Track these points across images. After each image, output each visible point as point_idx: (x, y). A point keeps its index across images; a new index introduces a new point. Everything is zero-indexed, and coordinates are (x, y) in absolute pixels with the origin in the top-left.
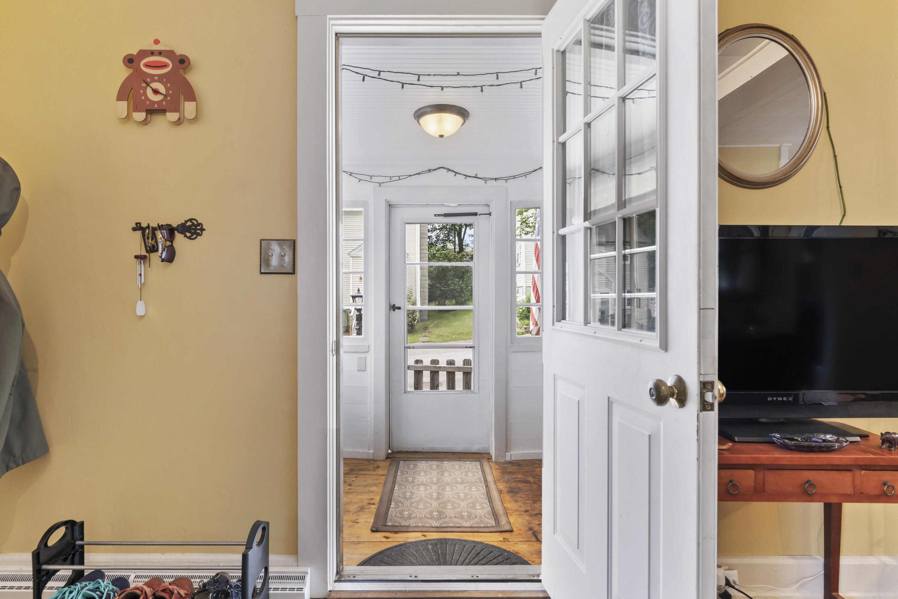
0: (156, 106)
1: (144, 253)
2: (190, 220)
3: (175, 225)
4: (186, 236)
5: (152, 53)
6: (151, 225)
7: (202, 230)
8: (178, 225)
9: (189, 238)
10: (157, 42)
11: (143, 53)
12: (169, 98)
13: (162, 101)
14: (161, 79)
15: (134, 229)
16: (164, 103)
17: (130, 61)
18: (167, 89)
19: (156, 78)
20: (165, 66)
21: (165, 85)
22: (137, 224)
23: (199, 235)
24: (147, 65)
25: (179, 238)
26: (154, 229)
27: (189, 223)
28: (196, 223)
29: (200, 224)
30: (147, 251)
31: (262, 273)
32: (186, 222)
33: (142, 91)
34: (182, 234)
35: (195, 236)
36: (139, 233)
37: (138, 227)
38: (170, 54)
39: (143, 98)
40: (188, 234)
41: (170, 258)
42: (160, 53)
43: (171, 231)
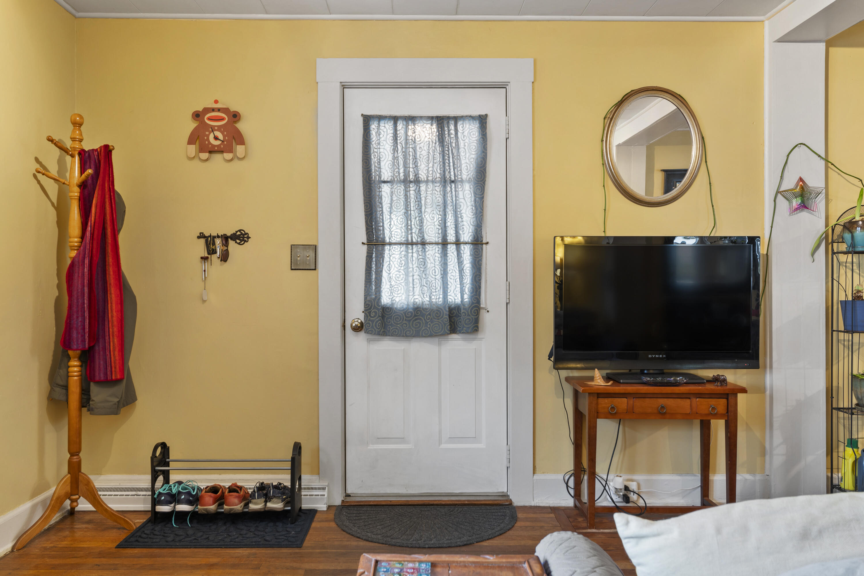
0: (216, 148)
1: (206, 255)
2: (240, 231)
3: (229, 235)
4: (236, 242)
5: (213, 110)
6: (212, 235)
7: (248, 238)
8: (231, 234)
9: (239, 244)
10: (216, 102)
11: (207, 110)
12: (225, 143)
13: (220, 144)
14: (219, 129)
15: (199, 237)
16: (222, 146)
17: (197, 115)
18: (224, 136)
19: (216, 128)
20: (223, 119)
21: (222, 133)
22: (200, 233)
23: (245, 241)
24: (209, 119)
25: (231, 243)
26: (214, 237)
27: (239, 233)
28: (243, 233)
29: (246, 234)
30: (209, 254)
31: (292, 269)
32: (237, 232)
33: (206, 138)
34: (234, 241)
35: (243, 242)
36: (203, 241)
37: (201, 236)
38: (226, 110)
39: (207, 142)
40: (238, 241)
41: (225, 257)
42: (219, 110)
43: (226, 239)
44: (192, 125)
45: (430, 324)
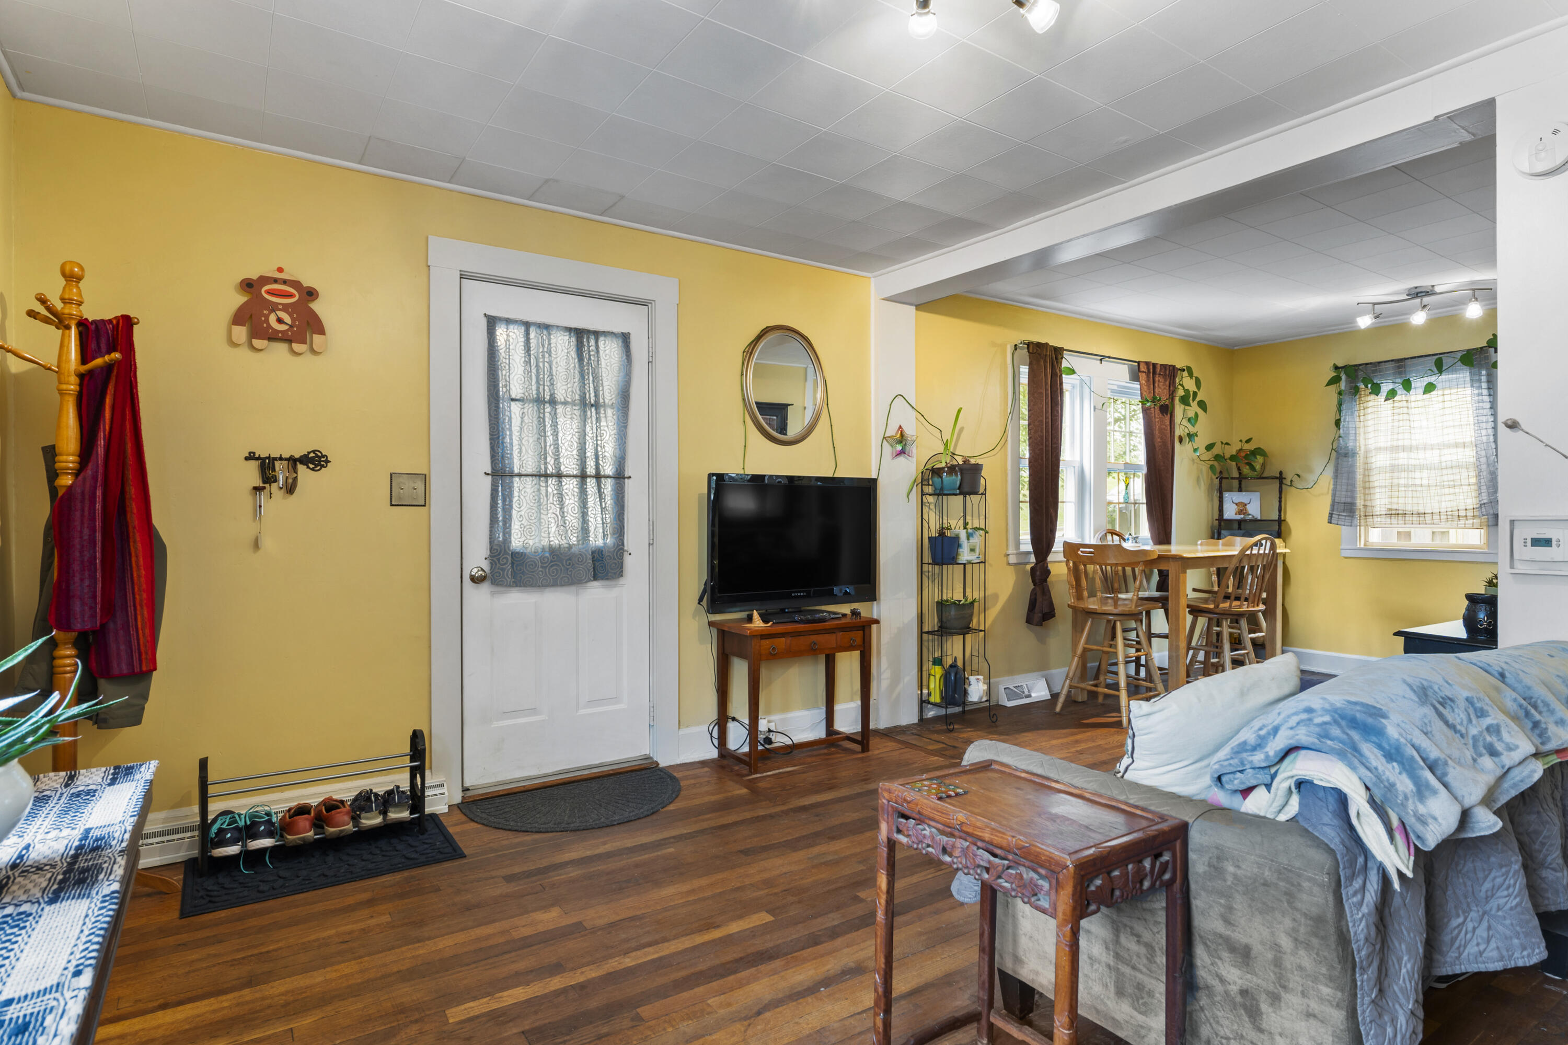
0: (280, 335)
1: (262, 485)
2: (314, 452)
3: (297, 456)
4: (308, 467)
5: (276, 281)
6: (272, 456)
7: (327, 462)
8: (301, 456)
9: (313, 469)
10: (280, 270)
11: (264, 280)
12: (295, 329)
13: (287, 330)
14: (285, 308)
15: (247, 459)
16: (290, 333)
17: (248, 285)
18: (293, 320)
19: (280, 307)
20: (291, 296)
21: (290, 315)
22: (250, 453)
23: (322, 466)
24: (268, 292)
25: (301, 468)
26: (275, 459)
27: (312, 455)
28: (320, 454)
29: (323, 456)
30: (264, 482)
31: (392, 505)
32: (309, 453)
33: (263, 319)
34: (304, 465)
35: (319, 468)
36: (254, 465)
37: (251, 457)
38: (296, 284)
39: (265, 325)
40: (311, 466)
41: (290, 489)
42: (285, 282)
43: (293, 462)
44: (241, 299)
45: (571, 571)
